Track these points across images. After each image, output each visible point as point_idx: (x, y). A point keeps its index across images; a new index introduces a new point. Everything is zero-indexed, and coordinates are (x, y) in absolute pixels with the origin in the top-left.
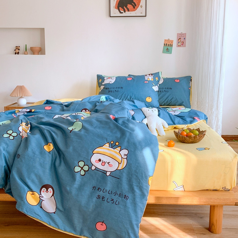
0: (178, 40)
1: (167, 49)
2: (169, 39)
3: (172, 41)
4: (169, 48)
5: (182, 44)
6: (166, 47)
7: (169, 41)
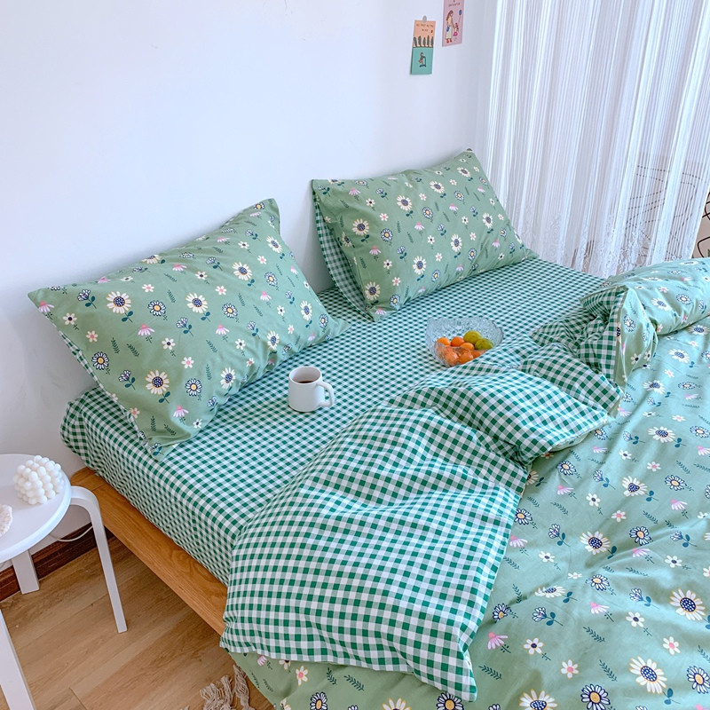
0: (447, 19)
1: (422, 57)
2: (425, 17)
3: (433, 25)
4: (425, 51)
5: (455, 34)
6: (419, 50)
7: (426, 28)
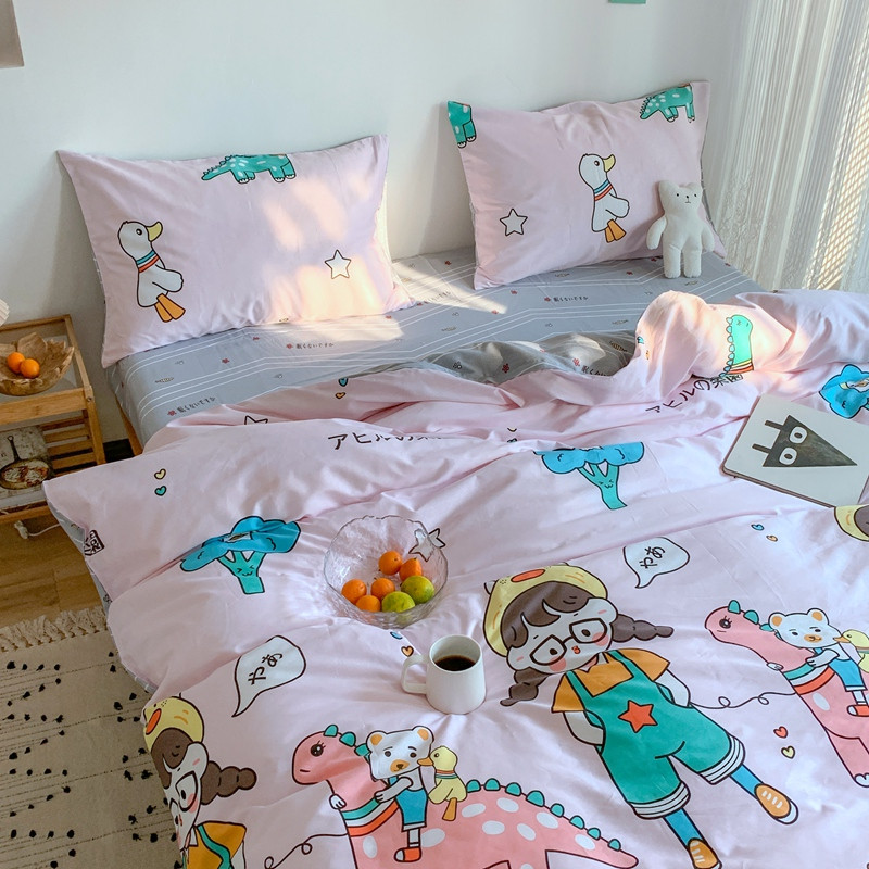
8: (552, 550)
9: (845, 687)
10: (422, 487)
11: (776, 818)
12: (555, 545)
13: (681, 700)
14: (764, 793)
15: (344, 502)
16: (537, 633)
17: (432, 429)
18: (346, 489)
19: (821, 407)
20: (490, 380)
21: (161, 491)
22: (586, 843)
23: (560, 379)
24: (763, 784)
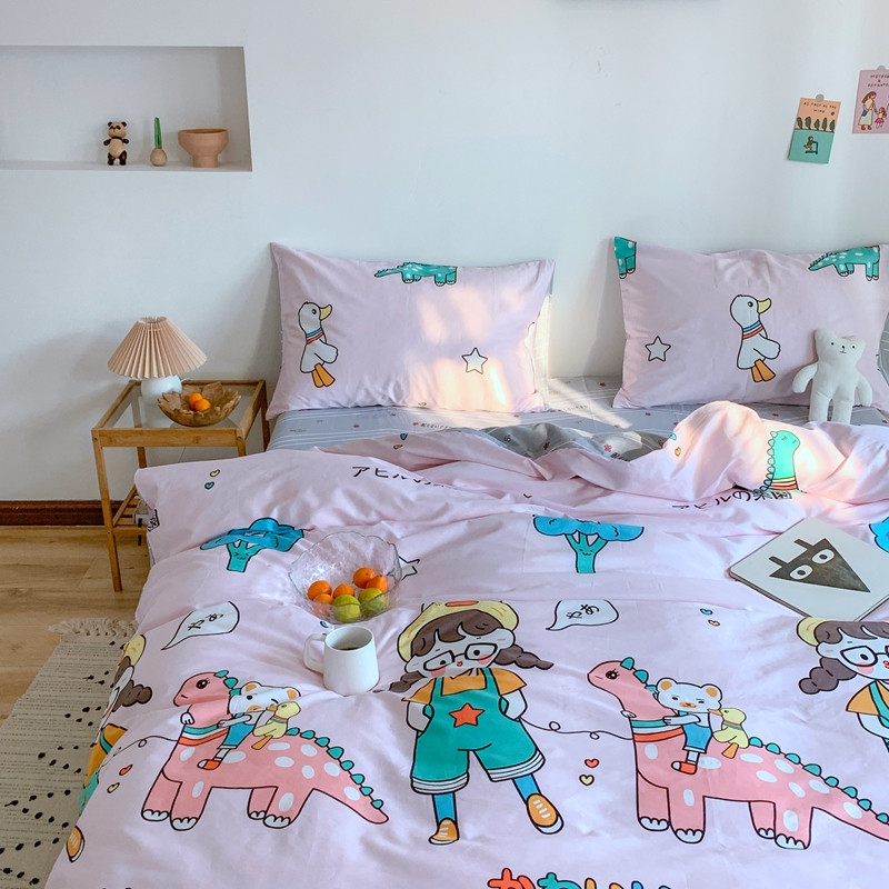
0: (864, 101)
1: (811, 142)
2: (820, 97)
3: (835, 107)
4: (817, 136)
5: (879, 121)
6: (805, 134)
7: (821, 108)
8: (501, 592)
9: (685, 745)
10: (419, 523)
11: (536, 825)
12: (506, 588)
13: (513, 713)
14: (536, 802)
15: (349, 521)
16: (440, 646)
17: (458, 483)
18: (352, 511)
19: (865, 538)
20: (529, 453)
21: (209, 486)
22: (352, 793)
23: (584, 459)
24: (540, 794)
